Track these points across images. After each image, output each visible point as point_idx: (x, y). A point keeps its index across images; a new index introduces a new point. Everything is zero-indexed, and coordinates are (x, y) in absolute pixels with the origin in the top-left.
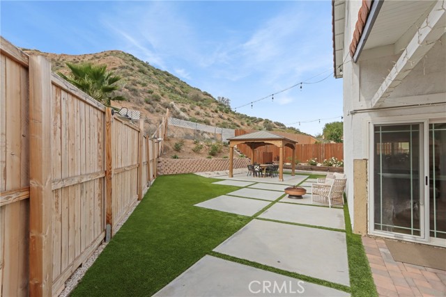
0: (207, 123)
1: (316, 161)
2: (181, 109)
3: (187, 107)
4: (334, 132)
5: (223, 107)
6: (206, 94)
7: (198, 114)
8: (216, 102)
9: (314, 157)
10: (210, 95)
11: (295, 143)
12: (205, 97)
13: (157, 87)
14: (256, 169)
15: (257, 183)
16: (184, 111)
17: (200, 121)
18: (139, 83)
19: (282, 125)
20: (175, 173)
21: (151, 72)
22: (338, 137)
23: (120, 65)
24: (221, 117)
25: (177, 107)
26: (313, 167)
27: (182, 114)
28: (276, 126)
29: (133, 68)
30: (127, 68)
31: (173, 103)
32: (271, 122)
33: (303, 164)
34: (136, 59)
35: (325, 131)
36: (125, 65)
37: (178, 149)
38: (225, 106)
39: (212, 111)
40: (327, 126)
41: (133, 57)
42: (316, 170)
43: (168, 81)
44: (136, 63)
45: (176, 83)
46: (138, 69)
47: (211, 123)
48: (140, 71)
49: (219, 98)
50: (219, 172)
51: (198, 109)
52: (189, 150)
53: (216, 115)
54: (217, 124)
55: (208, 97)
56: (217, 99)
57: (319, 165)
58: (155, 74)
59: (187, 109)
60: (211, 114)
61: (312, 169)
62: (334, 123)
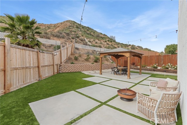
0: (100, 47)
1: (157, 65)
2: (89, 41)
3: (92, 40)
4: (172, 49)
5: (112, 40)
6: (105, 35)
7: (96, 43)
8: (109, 38)
9: (156, 63)
10: (106, 35)
11: (142, 55)
12: (104, 36)
13: (81, 33)
14: (115, 70)
15: (112, 79)
16: (90, 42)
17: (97, 46)
18: (73, 31)
19: (141, 47)
20: (70, 71)
21: (81, 27)
22: (174, 52)
23: (69, 25)
24: (108, 44)
25: (87, 40)
26: (155, 69)
27: (89, 43)
28: (138, 48)
29: (74, 26)
30: (71, 26)
31: (85, 39)
32: (135, 46)
33: (148, 67)
34: (76, 23)
35: (165, 49)
36: (71, 25)
37: (76, 59)
38: (113, 40)
39: (104, 42)
40: (167, 46)
41: (75, 22)
42: (157, 71)
43: (88, 30)
44: (75, 24)
45: (92, 31)
46: (76, 26)
47: (102, 47)
48: (76, 27)
49: (110, 36)
50: (96, 71)
51: (97, 41)
52: (83, 60)
53: (105, 43)
54: (105, 47)
55: (105, 36)
56: (109, 37)
57: (159, 68)
58: (83, 28)
59: (91, 41)
60: (103, 43)
61: (154, 71)
62: (172, 45)
